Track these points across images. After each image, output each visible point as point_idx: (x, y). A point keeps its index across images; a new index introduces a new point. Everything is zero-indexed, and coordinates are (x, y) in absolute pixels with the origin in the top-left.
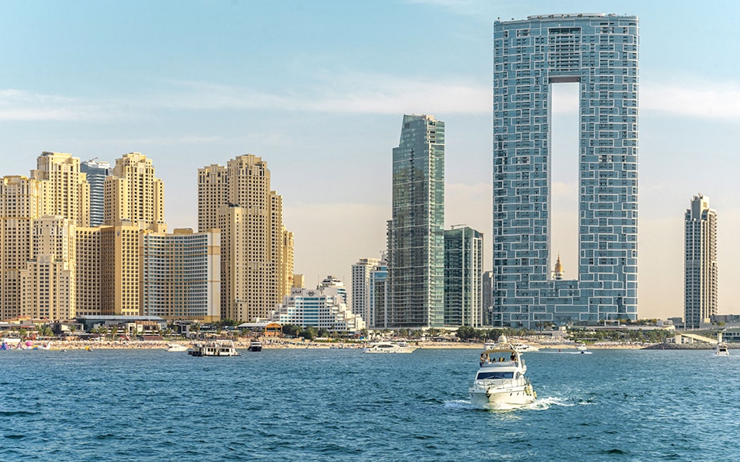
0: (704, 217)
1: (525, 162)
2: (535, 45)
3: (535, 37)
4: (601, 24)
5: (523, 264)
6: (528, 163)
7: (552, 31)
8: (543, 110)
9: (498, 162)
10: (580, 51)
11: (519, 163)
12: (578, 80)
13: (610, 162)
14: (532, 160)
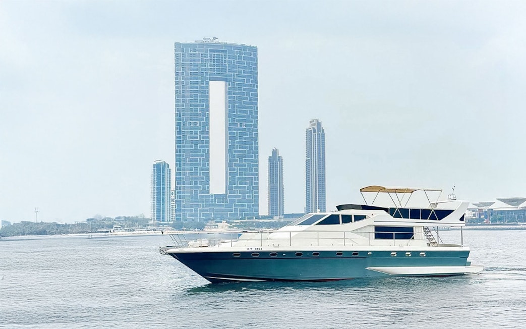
0: (279, 160)
1: (196, 125)
2: (201, 58)
3: (201, 53)
4: (238, 50)
5: (195, 184)
6: (198, 125)
7: (211, 51)
8: (205, 96)
9: (179, 124)
10: (227, 63)
11: (192, 125)
12: (226, 80)
13: (244, 127)
14: (200, 124)
